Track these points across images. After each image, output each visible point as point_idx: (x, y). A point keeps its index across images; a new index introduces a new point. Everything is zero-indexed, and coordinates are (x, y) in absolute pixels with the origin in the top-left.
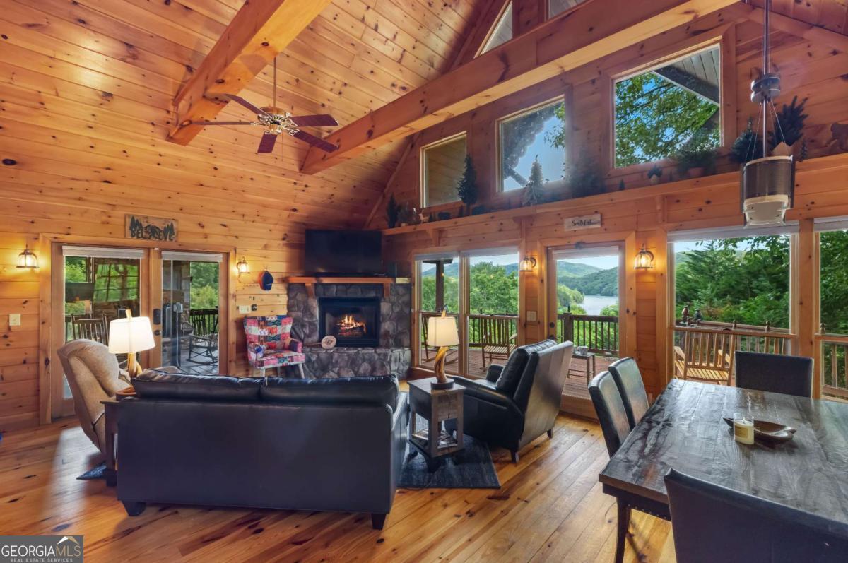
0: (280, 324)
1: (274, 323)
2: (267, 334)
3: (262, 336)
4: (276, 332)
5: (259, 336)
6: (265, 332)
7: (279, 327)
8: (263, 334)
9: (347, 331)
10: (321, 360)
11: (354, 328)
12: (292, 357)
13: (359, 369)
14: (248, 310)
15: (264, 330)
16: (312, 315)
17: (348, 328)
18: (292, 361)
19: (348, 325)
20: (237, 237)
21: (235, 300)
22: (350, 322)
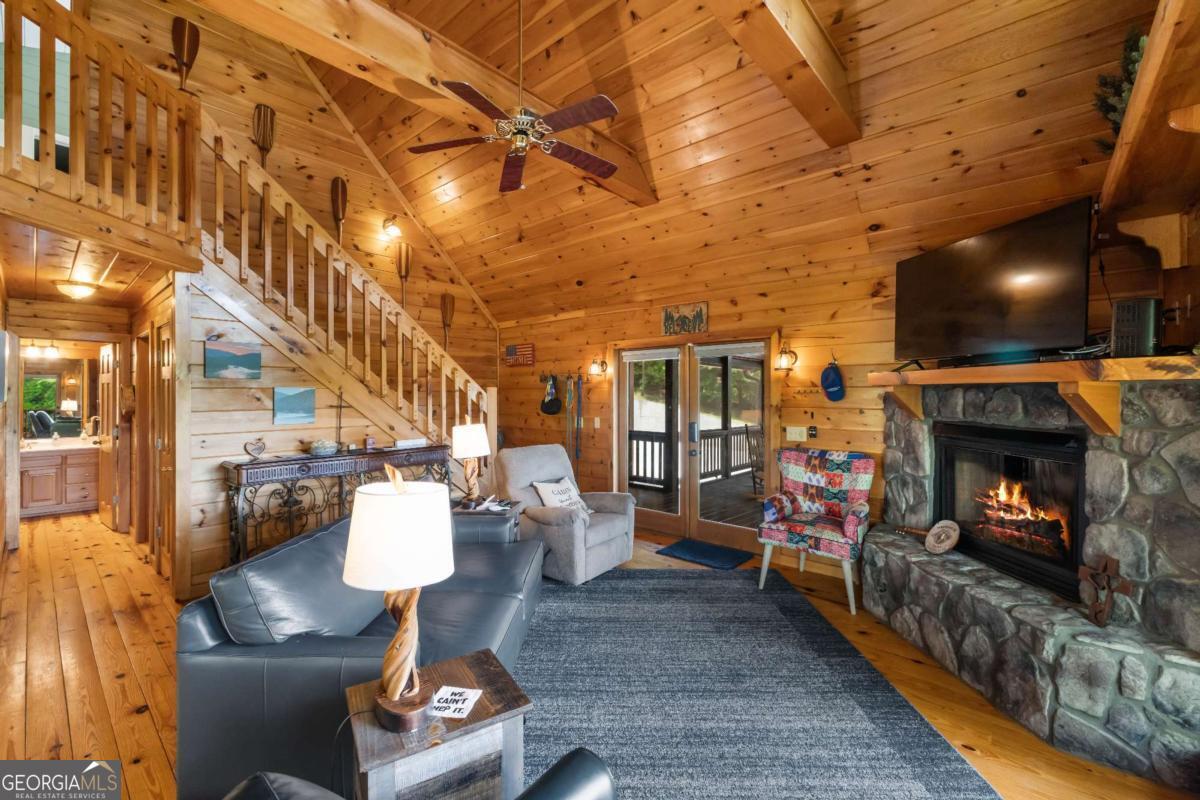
0: (849, 470)
1: (839, 466)
2: (822, 484)
3: (812, 486)
4: (840, 483)
5: (806, 485)
6: (819, 479)
7: (846, 475)
8: (815, 483)
9: (1002, 522)
10: (890, 571)
11: (1028, 523)
12: (818, 540)
13: (963, 636)
14: (801, 435)
15: (818, 476)
16: (917, 464)
17: (1008, 517)
18: (817, 548)
19: (1008, 508)
20: (783, 310)
21: (780, 417)
22: (1016, 499)
